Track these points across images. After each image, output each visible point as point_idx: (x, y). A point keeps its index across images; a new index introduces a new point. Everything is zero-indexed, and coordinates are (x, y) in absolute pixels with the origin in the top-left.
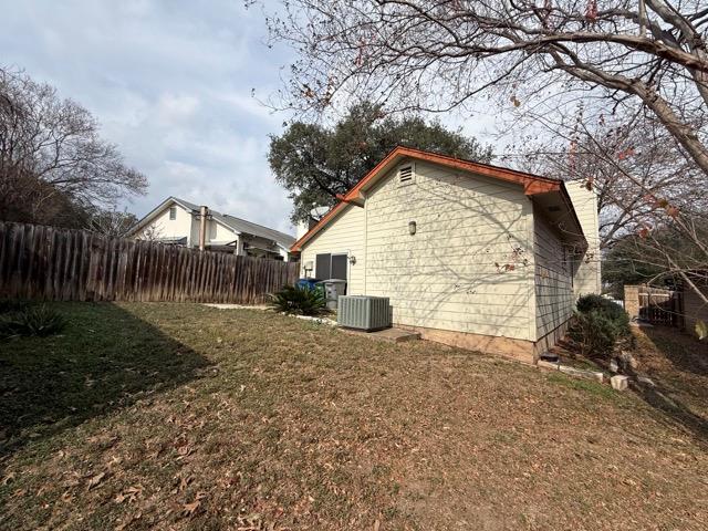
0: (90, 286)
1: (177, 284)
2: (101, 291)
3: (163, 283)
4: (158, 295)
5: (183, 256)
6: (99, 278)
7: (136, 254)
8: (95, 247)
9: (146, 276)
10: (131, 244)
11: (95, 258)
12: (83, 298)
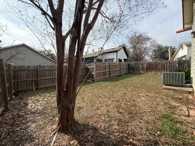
0: (140, 71)
1: (158, 70)
2: (142, 72)
3: (154, 70)
4: (153, 73)
5: (158, 63)
6: (141, 70)
7: (147, 64)
8: (140, 64)
9: (150, 69)
10: (146, 62)
11: (140, 66)
12: (139, 73)
